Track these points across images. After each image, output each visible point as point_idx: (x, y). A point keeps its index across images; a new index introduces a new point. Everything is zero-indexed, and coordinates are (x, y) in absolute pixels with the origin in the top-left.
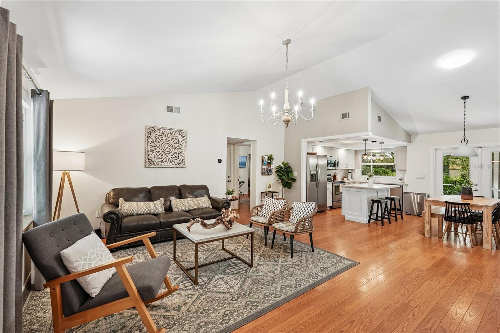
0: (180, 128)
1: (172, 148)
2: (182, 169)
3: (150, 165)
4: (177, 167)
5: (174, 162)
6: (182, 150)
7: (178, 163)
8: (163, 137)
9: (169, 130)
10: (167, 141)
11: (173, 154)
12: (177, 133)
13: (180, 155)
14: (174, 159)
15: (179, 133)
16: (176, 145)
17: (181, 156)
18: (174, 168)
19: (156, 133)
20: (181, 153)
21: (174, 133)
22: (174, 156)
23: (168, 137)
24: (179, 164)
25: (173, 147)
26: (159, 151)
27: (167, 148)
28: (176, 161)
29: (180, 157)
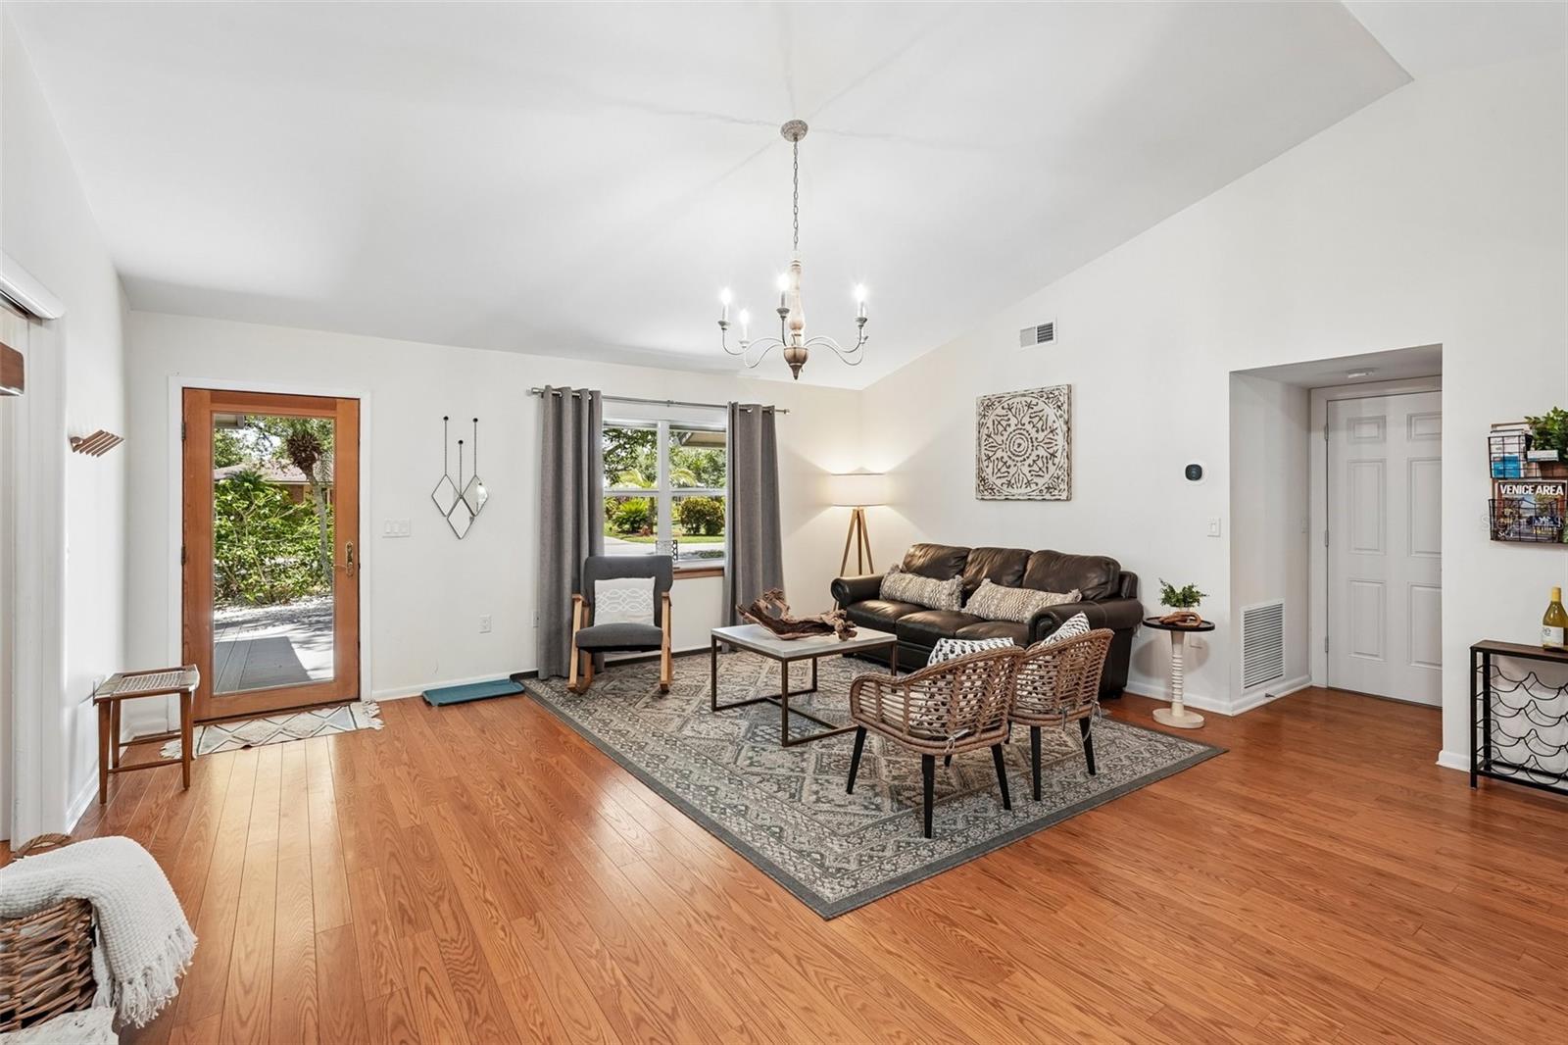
0: (1049, 383)
1: (1030, 445)
2: (1057, 502)
3: (986, 493)
4: (1044, 499)
5: (1037, 484)
6: (1055, 448)
7: (1046, 485)
8: (1009, 419)
9: (1024, 395)
10: (1020, 426)
11: (1034, 461)
12: (1043, 399)
13: (1050, 462)
14: (1036, 476)
15: (1048, 398)
16: (1041, 436)
17: (1054, 465)
18: (1035, 500)
19: (997, 412)
20: (1053, 455)
21: (1034, 402)
22: (1035, 468)
23: (1022, 415)
24: (1048, 488)
25: (1032, 442)
26: (1002, 457)
27: (1019, 445)
28: (1041, 481)
29: (1052, 469)
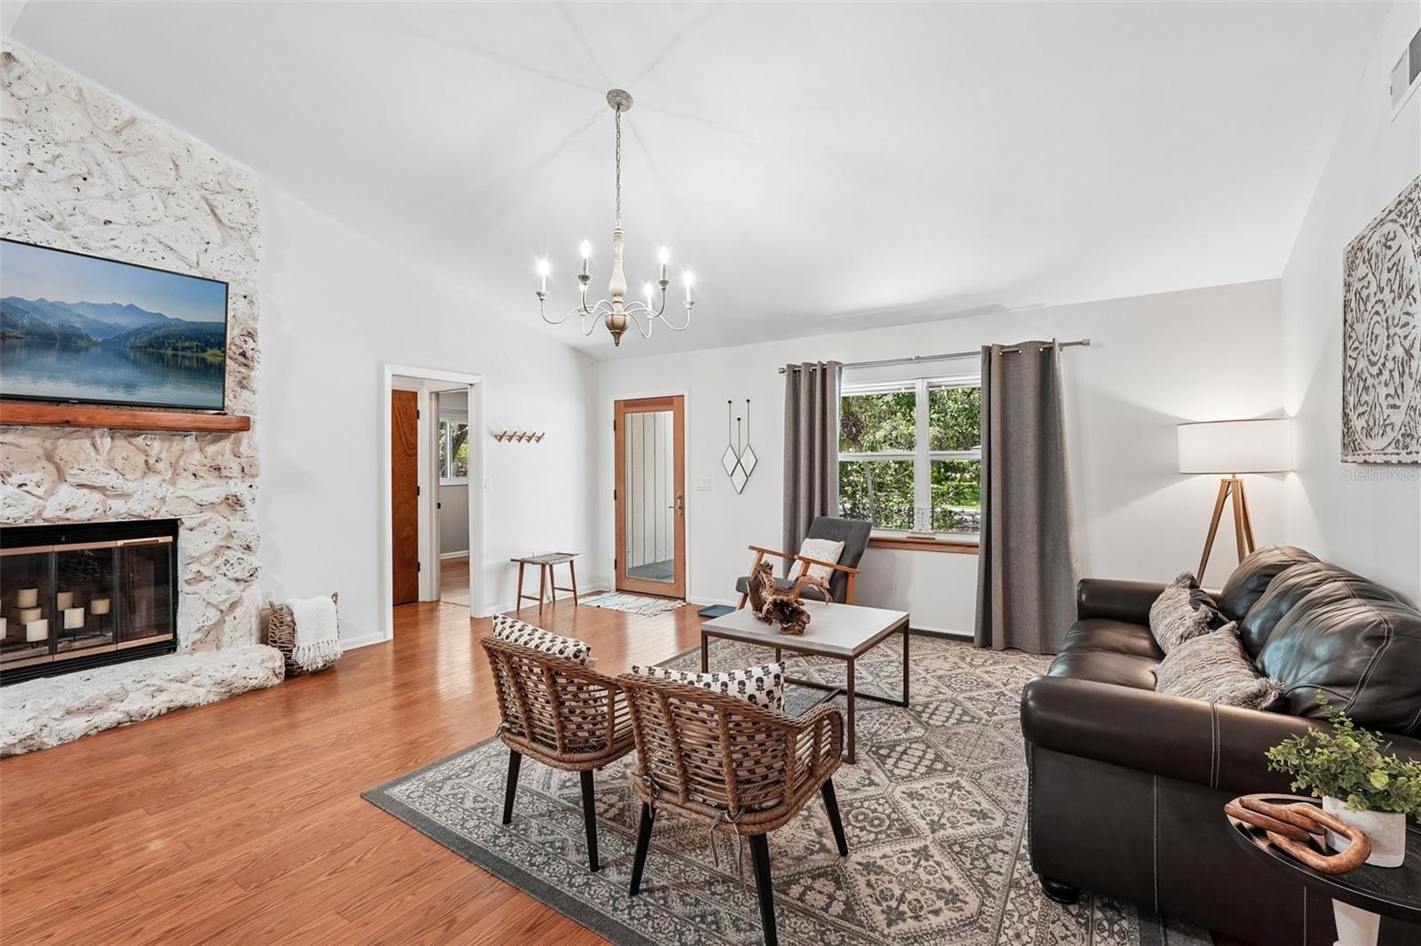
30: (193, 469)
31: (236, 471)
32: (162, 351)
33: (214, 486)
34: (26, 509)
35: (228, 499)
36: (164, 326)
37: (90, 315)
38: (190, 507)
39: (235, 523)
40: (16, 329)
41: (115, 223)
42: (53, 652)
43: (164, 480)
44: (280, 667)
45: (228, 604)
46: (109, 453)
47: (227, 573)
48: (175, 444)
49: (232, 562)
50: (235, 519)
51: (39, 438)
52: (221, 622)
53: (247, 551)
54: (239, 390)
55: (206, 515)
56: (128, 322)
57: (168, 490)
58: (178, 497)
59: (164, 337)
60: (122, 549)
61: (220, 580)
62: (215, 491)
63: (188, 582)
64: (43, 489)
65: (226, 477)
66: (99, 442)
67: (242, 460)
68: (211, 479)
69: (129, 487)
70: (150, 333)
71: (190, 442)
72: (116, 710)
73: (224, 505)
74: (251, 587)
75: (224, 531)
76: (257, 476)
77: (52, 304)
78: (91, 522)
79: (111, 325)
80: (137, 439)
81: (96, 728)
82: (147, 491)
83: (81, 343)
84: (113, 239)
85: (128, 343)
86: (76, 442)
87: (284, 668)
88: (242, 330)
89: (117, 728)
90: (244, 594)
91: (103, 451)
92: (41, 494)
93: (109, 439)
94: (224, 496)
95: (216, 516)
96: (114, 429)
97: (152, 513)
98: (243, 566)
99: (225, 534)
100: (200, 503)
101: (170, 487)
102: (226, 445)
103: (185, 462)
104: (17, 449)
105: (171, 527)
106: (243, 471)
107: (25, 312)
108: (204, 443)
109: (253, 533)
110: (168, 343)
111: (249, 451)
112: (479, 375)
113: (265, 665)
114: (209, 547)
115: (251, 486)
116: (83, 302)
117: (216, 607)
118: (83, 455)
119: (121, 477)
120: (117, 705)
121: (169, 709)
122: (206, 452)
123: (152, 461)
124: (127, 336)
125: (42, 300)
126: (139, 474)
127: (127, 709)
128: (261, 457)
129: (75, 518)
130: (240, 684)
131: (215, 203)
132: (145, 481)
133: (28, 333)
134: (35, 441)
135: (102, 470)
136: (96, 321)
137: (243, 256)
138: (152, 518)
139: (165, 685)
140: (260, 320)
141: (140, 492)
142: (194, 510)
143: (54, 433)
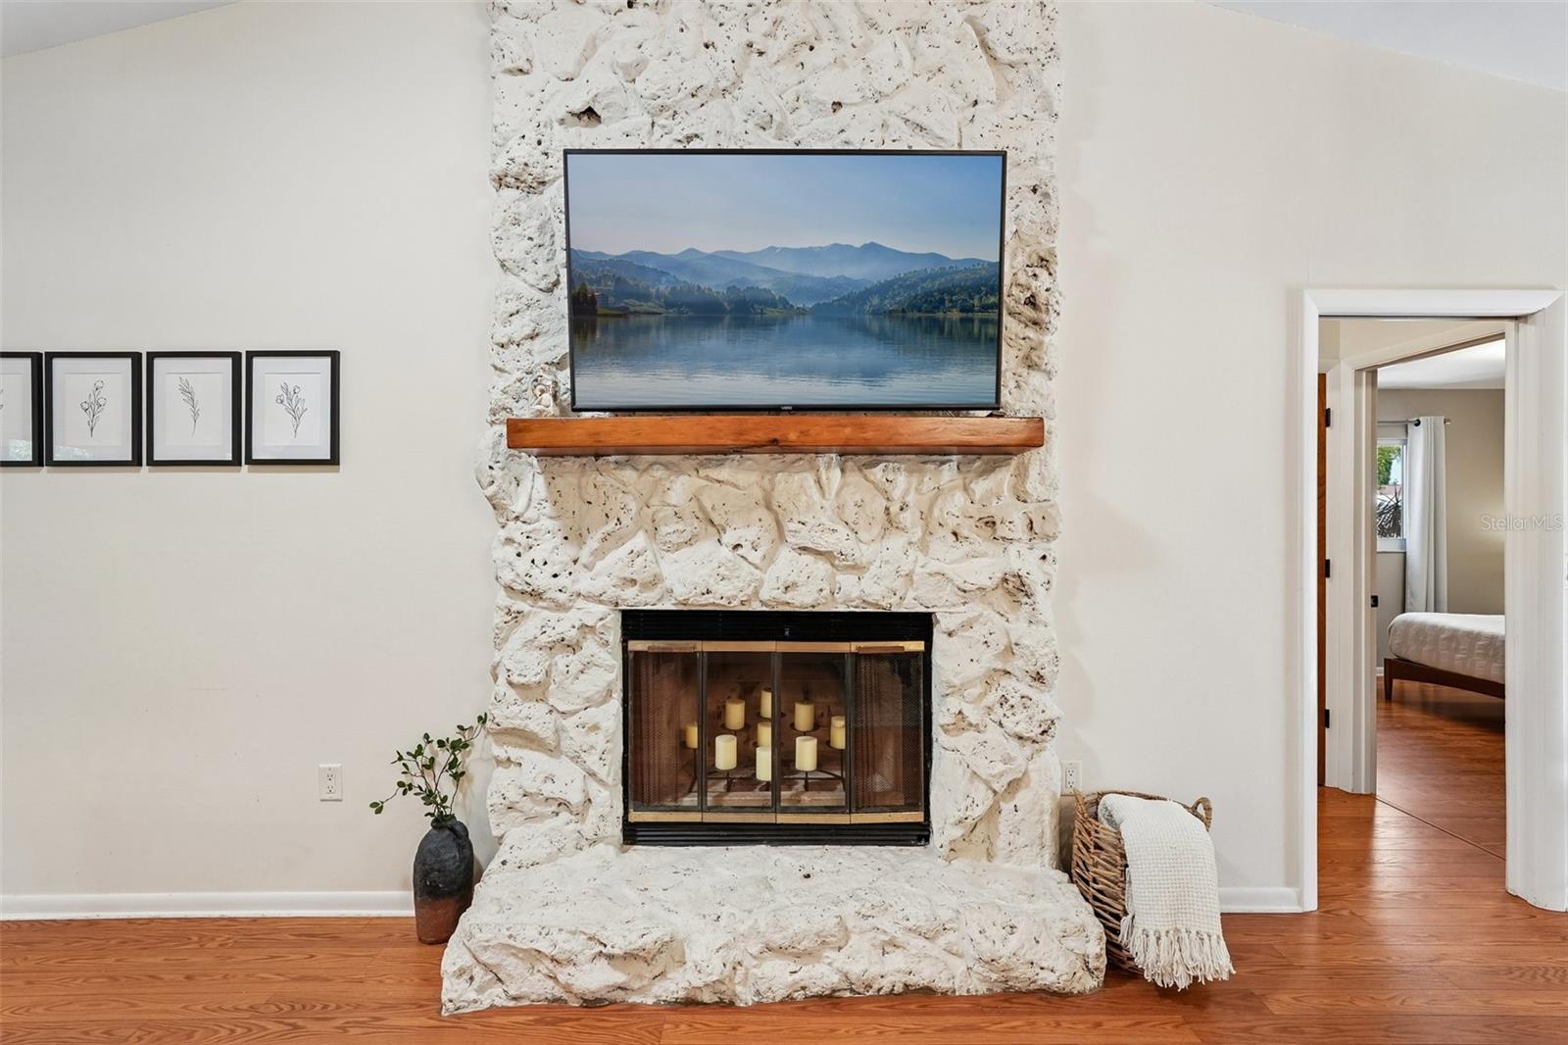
30: (952, 523)
31: (1020, 531)
32: (940, 315)
33: (985, 555)
34: (741, 585)
35: (1006, 580)
36: (943, 273)
37: (788, 267)
38: (948, 594)
39: (1017, 626)
40: (646, 301)
41: (847, 104)
42: (775, 806)
43: (910, 543)
44: (1098, 956)
45: (1005, 781)
46: (838, 494)
47: (1004, 721)
48: (926, 479)
49: (1011, 702)
50: (1017, 619)
51: (757, 473)
52: (994, 811)
53: (1036, 684)
54: (1024, 371)
55: (974, 609)
56: (866, 273)
57: (916, 561)
58: (930, 575)
59: (941, 292)
60: (857, 656)
61: (993, 733)
62: (983, 566)
63: (945, 729)
64: (760, 553)
65: (1004, 538)
66: (824, 477)
67: (1030, 507)
68: (979, 541)
69: (864, 553)
70: (914, 286)
71: (948, 473)
72: (830, 964)
73: (1000, 591)
74: (1043, 753)
75: (999, 641)
76: (1055, 537)
77: (713, 257)
78: (817, 609)
79: (829, 280)
80: (873, 470)
81: (803, 988)
82: (887, 562)
83: (770, 313)
84: (842, 131)
85: (867, 308)
86: (796, 477)
87: (1104, 960)
88: (1030, 257)
89: (829, 1001)
90: (1031, 766)
91: (830, 494)
92: (757, 561)
93: (837, 472)
94: (1000, 575)
95: (988, 612)
96: (846, 452)
97: (894, 600)
98: (1030, 712)
99: (1003, 648)
100: (963, 587)
101: (921, 556)
102: (1004, 477)
103: (941, 510)
104: (735, 490)
105: (921, 625)
106: (1031, 528)
107: (663, 273)
108: (971, 476)
109: (1046, 650)
110: (951, 301)
111: (1040, 488)
112: (1552, 288)
113: (1070, 943)
114: (975, 670)
115: (1044, 557)
116: (773, 249)
117: (987, 783)
118: (804, 498)
119: (852, 536)
120: (832, 954)
121: (906, 986)
122: (974, 491)
123: (894, 509)
124: (866, 295)
125: (691, 251)
126: (876, 530)
127: (846, 968)
128: (1063, 502)
129: (797, 603)
130: (1023, 975)
131: (986, 22)
132: (887, 543)
133: (669, 305)
134: (754, 477)
135: (828, 524)
136: (800, 277)
137: (1030, 114)
138: (893, 610)
139: (901, 937)
140: (1059, 233)
141: (877, 564)
142: (954, 599)
143: (773, 463)
